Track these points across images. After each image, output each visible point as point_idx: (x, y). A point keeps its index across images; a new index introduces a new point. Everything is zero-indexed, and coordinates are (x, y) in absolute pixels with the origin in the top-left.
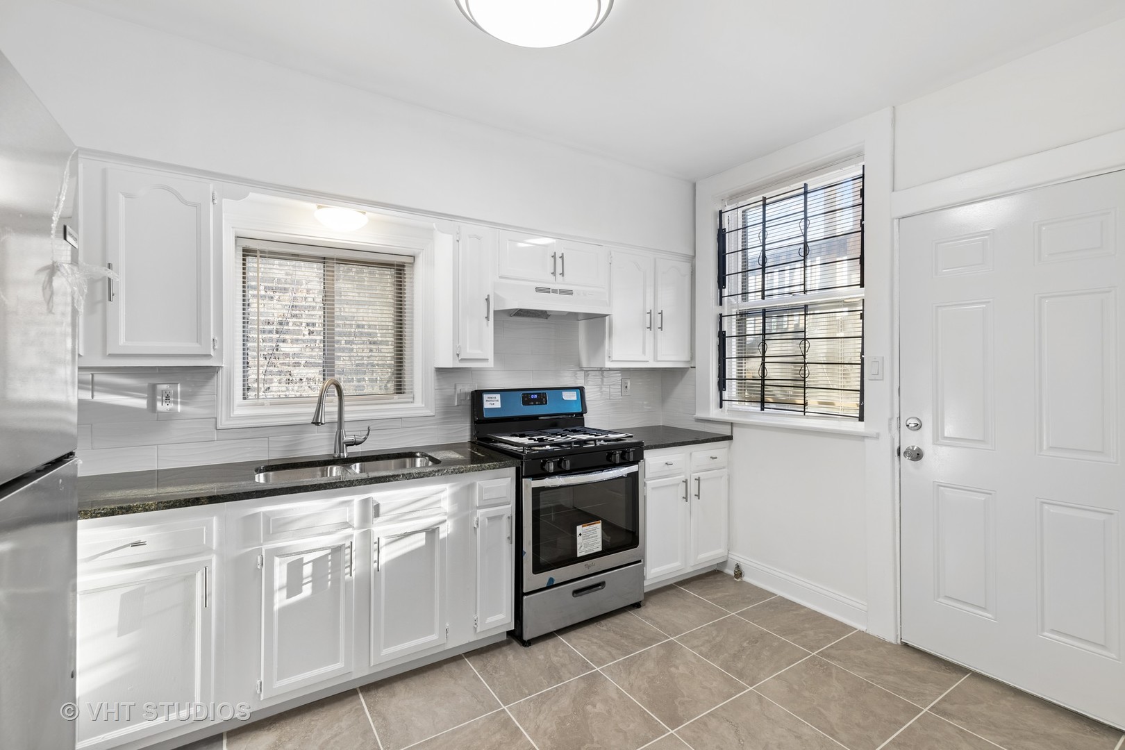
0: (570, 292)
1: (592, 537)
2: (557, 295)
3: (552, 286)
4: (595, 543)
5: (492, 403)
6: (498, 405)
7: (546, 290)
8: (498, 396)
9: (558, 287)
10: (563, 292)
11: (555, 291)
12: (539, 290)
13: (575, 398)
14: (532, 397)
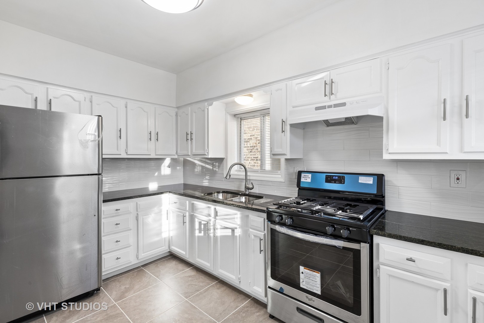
0: (344, 104)
1: (312, 280)
2: (333, 109)
3: (327, 104)
4: (315, 286)
5: (307, 179)
6: (309, 180)
7: (324, 108)
8: (310, 175)
9: (332, 103)
10: (336, 106)
11: (330, 107)
12: (317, 109)
13: (371, 182)
14: (334, 178)
